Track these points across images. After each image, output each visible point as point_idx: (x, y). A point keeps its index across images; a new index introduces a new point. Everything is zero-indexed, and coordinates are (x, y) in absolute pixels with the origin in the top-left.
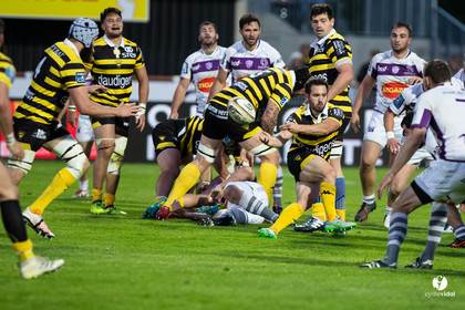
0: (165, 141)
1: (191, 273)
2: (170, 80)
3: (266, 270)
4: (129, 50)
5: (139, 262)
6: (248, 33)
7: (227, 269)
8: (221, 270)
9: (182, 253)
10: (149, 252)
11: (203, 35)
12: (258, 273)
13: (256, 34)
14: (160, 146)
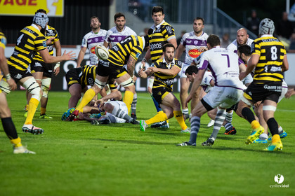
0: (73, 80)
1: (87, 149)
2: (75, 48)
3: (127, 148)
4: (51, 31)
5: (59, 144)
6: (119, 23)
7: (106, 147)
8: (103, 148)
9: (82, 139)
10: (64, 138)
11: (92, 23)
12: (122, 149)
13: (123, 23)
14: (70, 83)
